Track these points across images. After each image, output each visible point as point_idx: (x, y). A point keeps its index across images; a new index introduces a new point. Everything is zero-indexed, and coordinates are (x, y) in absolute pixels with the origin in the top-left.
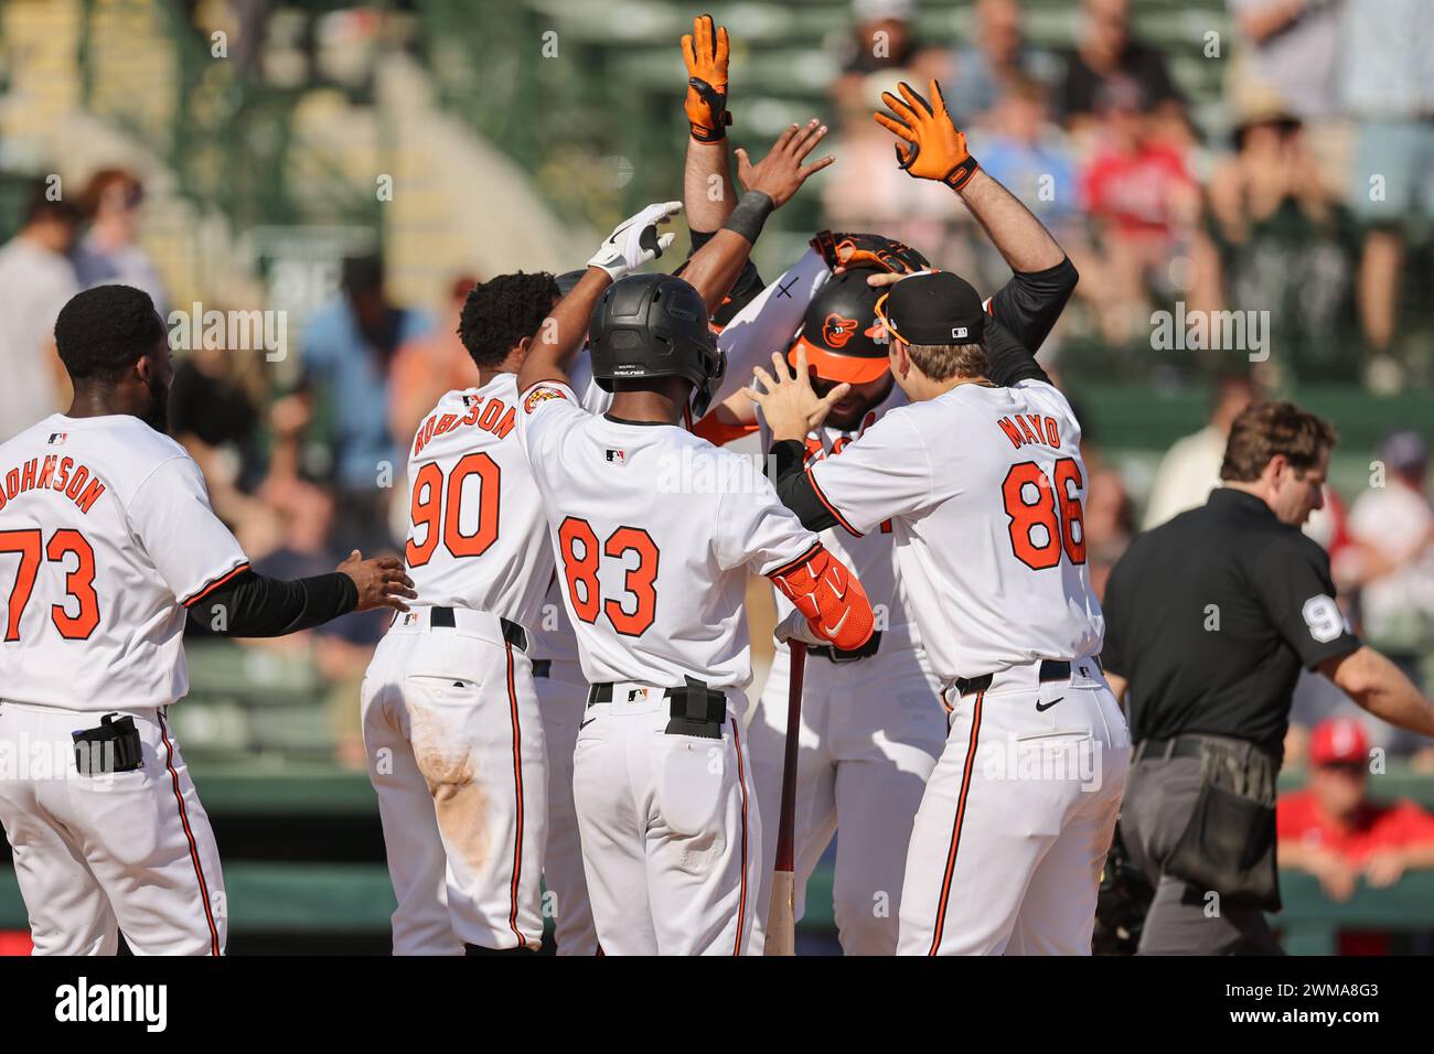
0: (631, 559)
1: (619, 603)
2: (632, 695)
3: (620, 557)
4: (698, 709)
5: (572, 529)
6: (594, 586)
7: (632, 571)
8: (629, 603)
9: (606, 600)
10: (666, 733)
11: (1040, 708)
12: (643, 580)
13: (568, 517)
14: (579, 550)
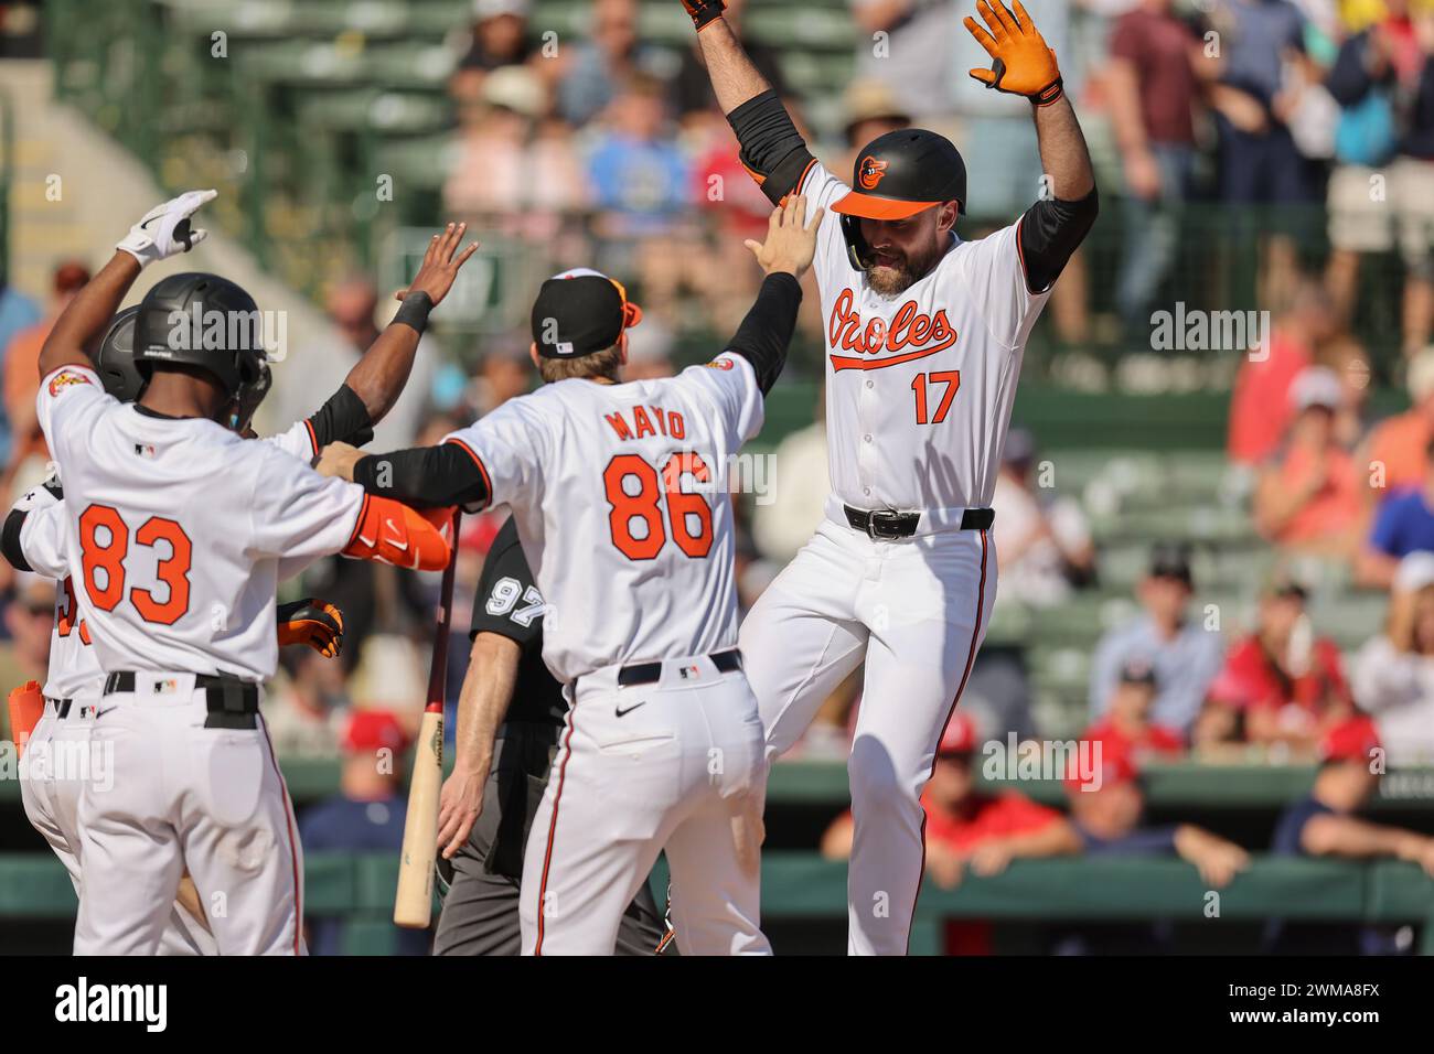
0: (163, 549)
1: (149, 592)
2: (158, 686)
3: (151, 545)
4: (234, 702)
5: (96, 515)
6: (118, 574)
7: (163, 561)
8: (161, 593)
9: (133, 589)
10: (205, 726)
11: (619, 714)
12: (176, 570)
13: (92, 505)
14: (103, 537)
